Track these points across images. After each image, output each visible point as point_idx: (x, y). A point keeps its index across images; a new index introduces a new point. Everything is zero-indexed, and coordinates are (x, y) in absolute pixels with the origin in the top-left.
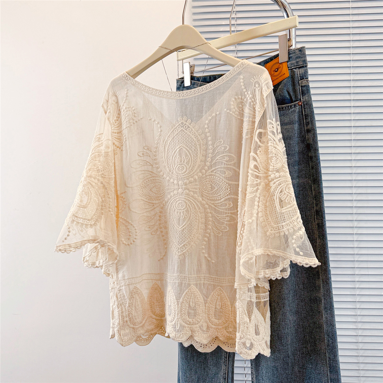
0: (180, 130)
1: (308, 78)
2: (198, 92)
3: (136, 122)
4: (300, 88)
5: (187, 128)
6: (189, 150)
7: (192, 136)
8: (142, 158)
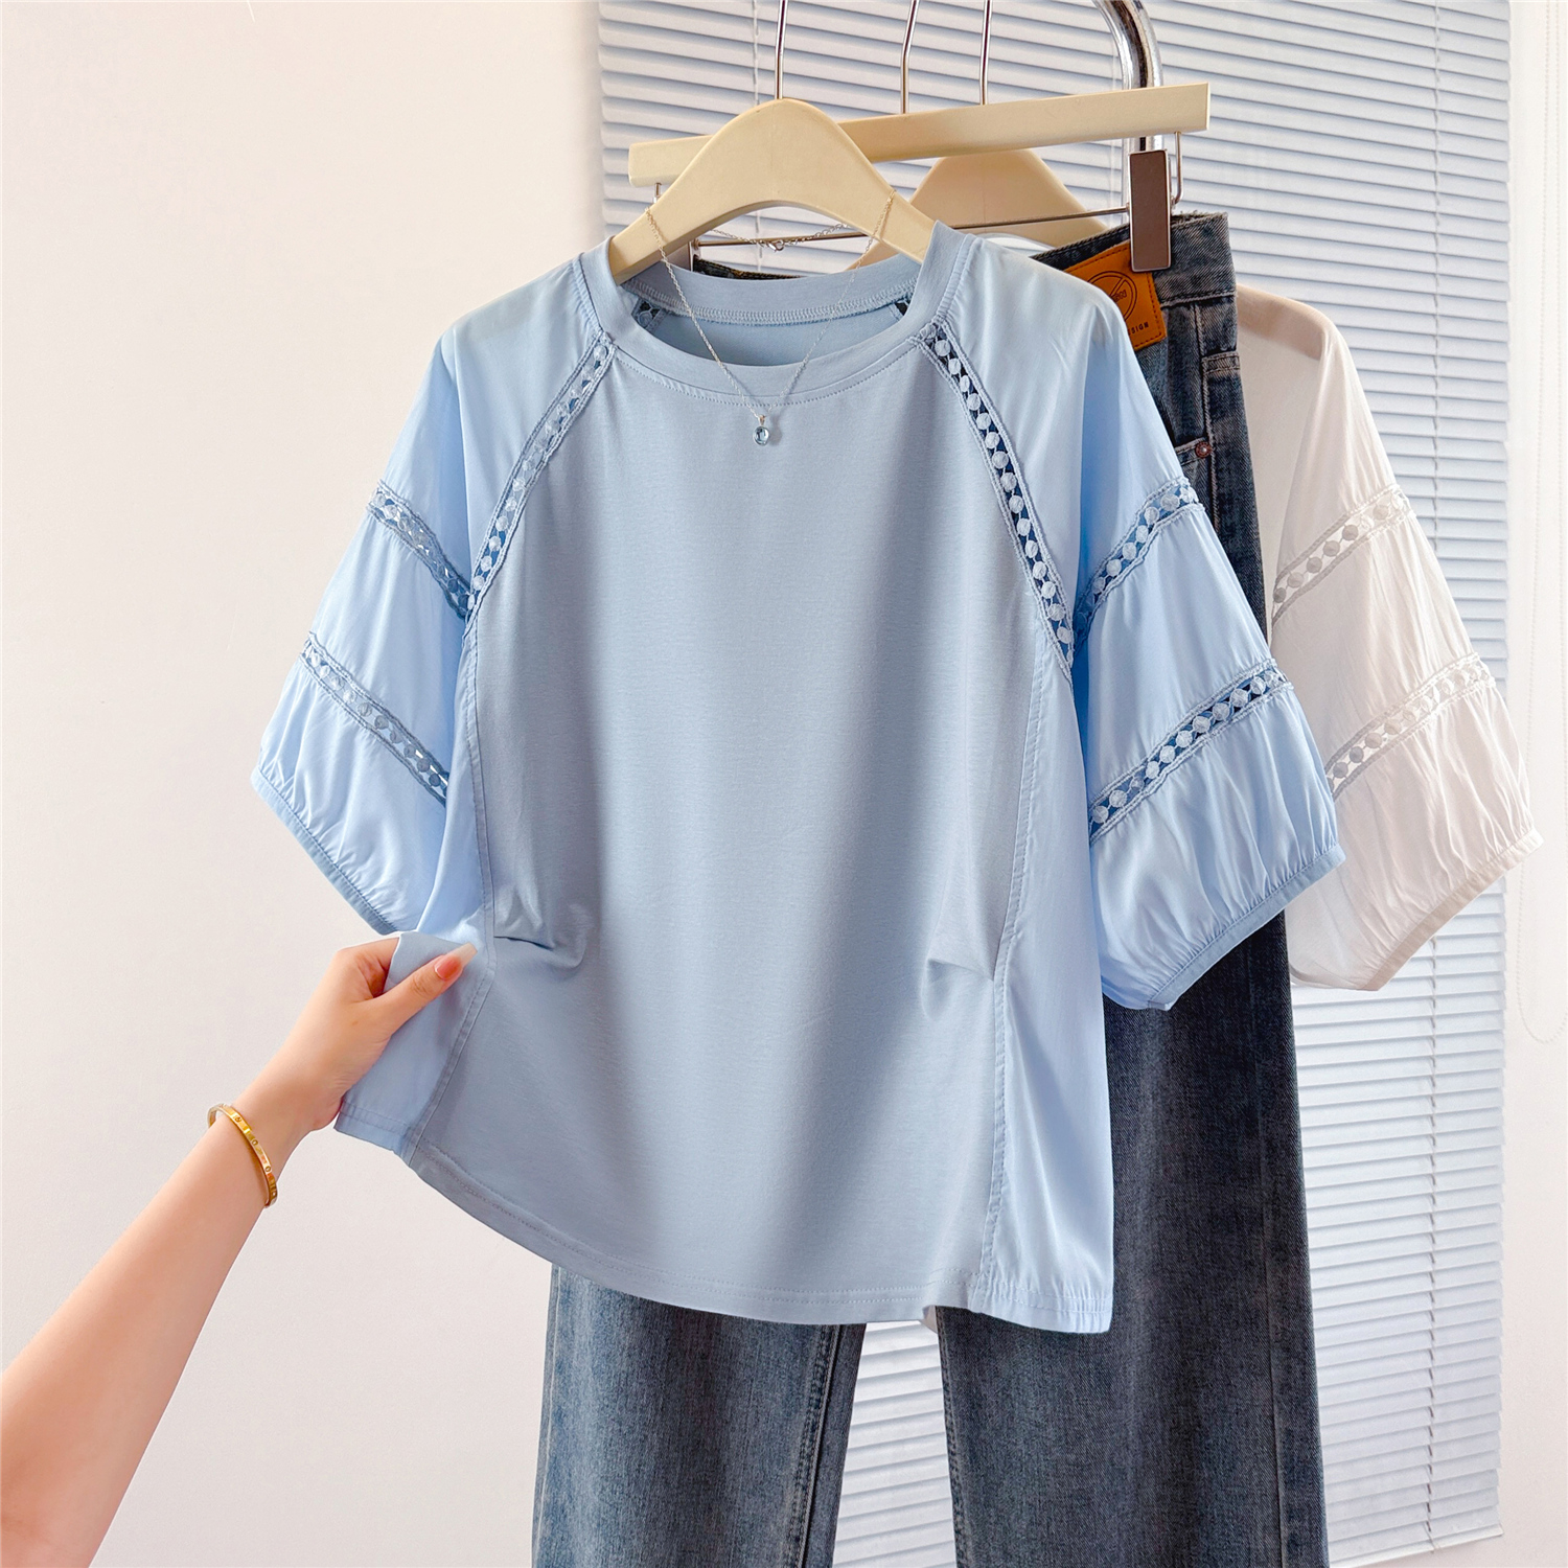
1: (1235, 349)
4: (1206, 389)
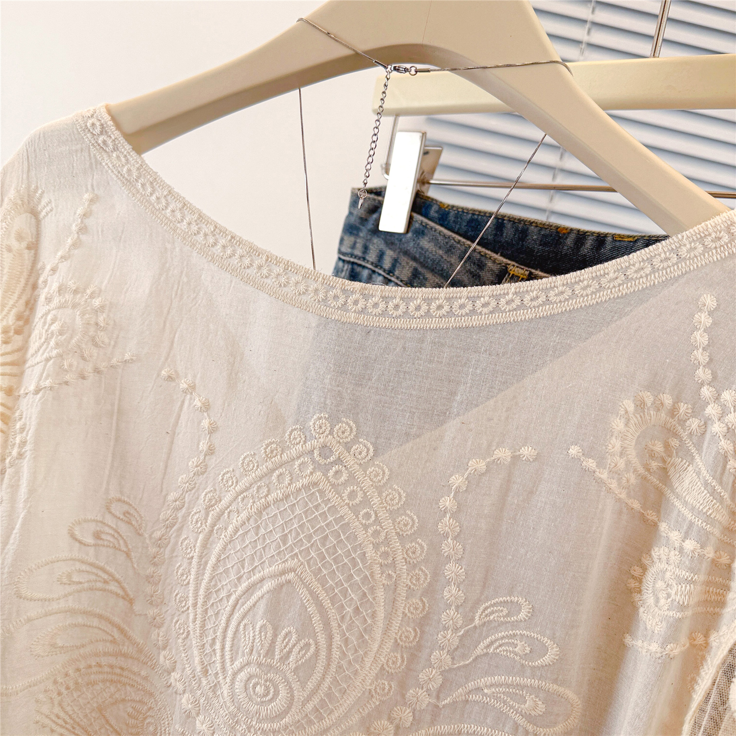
0: (305, 481)
2: (443, 311)
3: (97, 371)
5: (345, 484)
6: (327, 604)
7: (361, 535)
8: (90, 555)
